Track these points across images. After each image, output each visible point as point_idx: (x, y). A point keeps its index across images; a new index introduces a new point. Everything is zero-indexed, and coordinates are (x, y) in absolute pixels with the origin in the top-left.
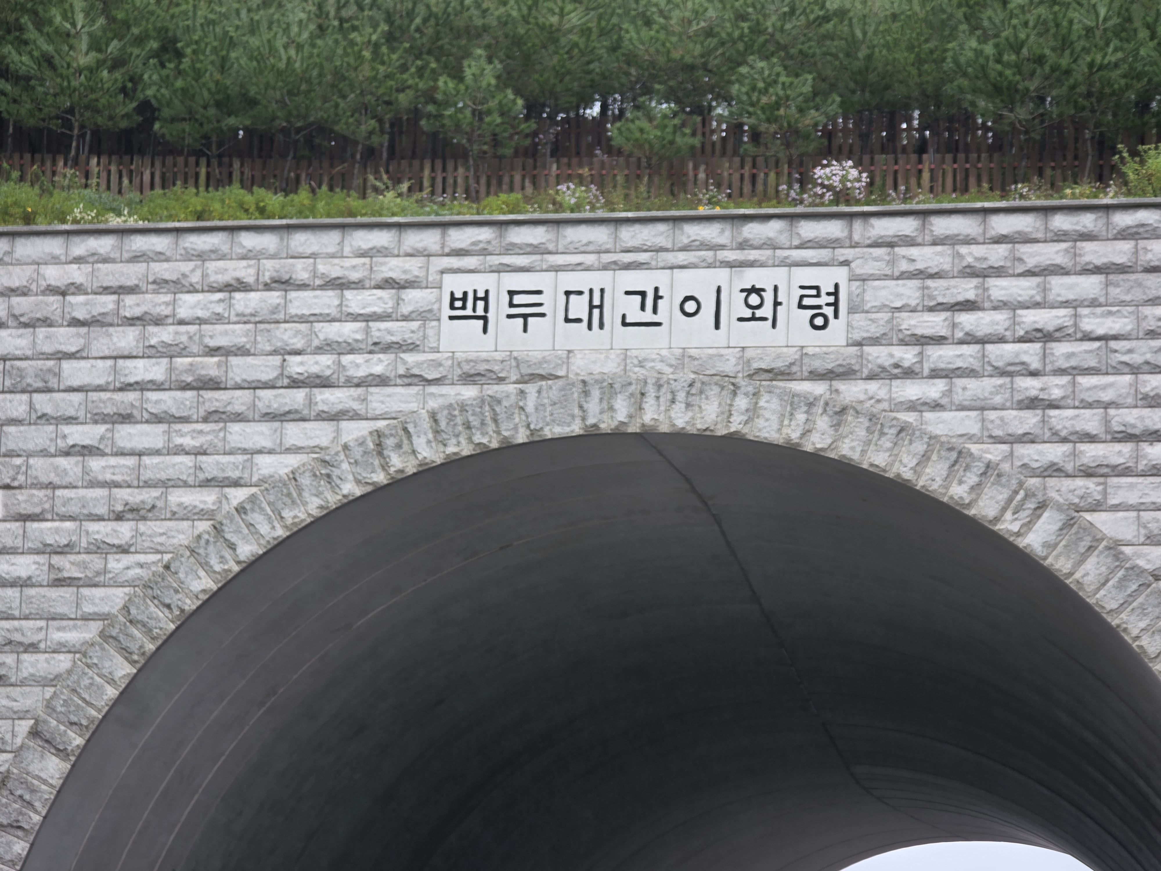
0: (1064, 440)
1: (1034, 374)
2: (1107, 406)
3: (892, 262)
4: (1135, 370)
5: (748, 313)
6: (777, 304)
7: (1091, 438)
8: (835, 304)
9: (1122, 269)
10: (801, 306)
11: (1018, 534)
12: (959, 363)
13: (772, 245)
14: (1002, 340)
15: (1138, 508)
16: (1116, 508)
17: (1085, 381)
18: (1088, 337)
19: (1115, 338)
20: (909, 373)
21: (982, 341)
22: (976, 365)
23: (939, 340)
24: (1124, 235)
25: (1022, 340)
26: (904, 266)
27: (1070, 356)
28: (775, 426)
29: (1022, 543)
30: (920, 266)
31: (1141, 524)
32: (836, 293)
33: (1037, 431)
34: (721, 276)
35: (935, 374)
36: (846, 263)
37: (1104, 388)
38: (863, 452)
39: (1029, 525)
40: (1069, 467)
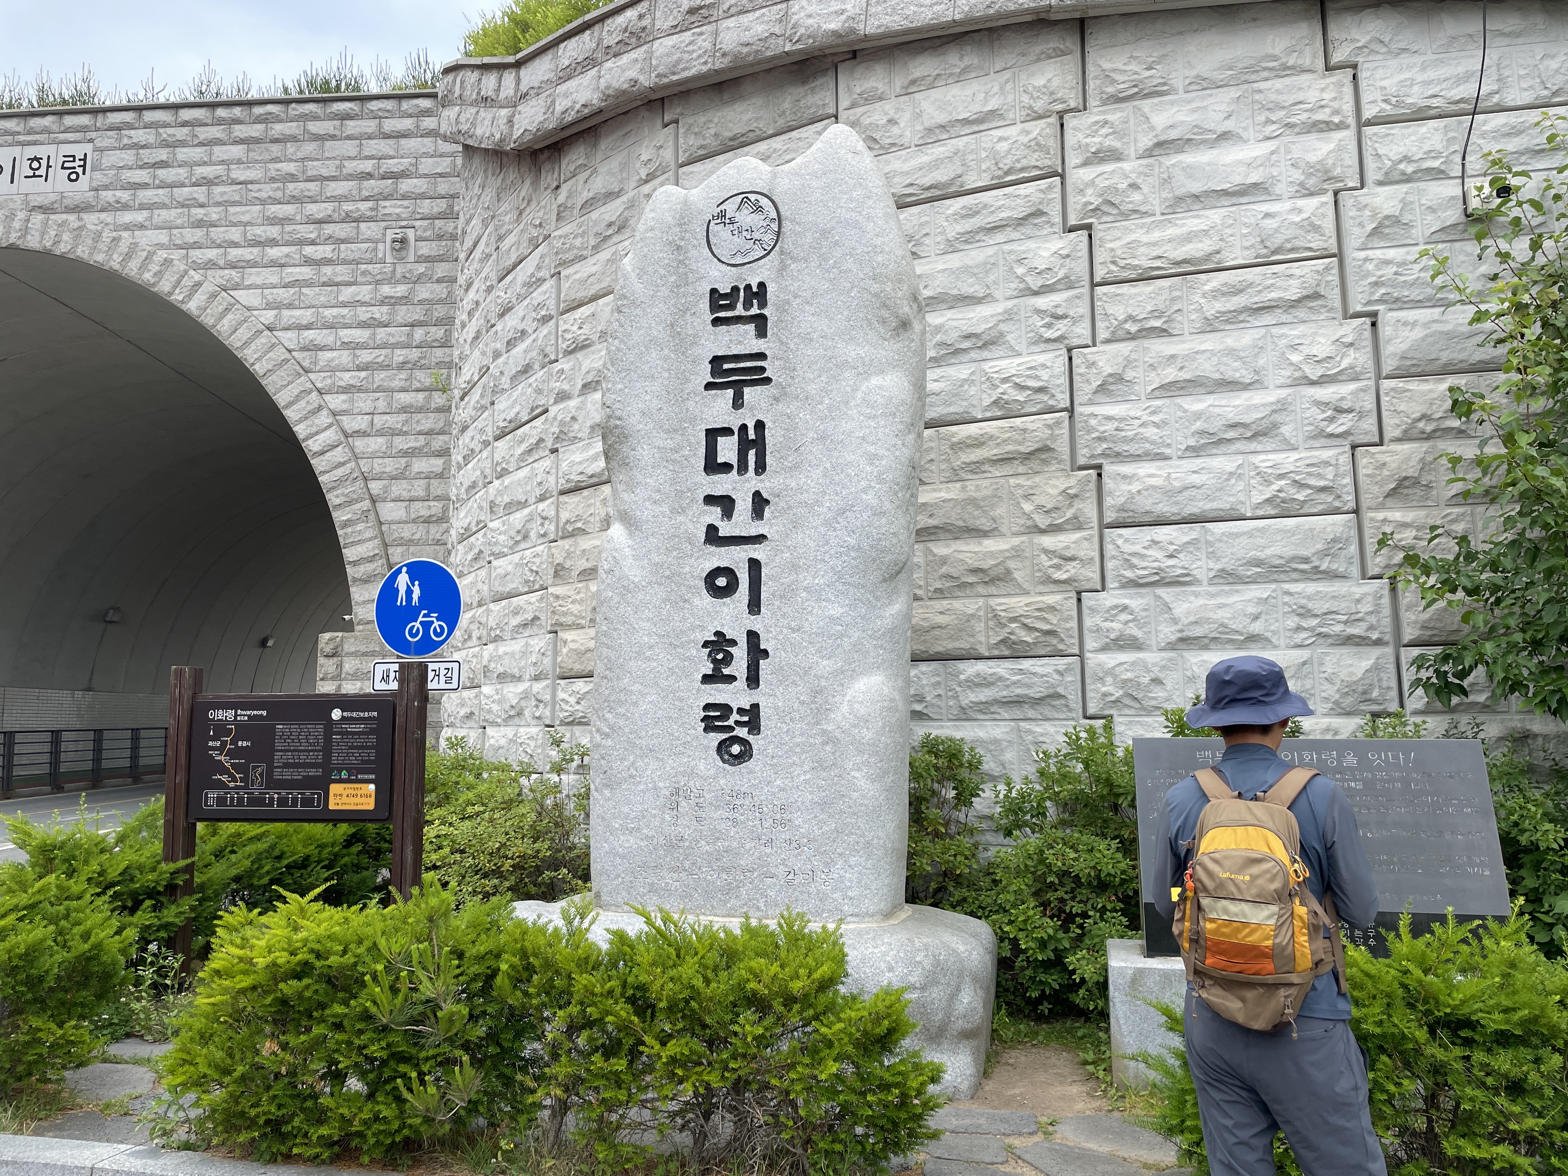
0: (219, 246)
1: (202, 206)
2: (245, 224)
3: (119, 139)
4: (263, 202)
5: (31, 173)
6: (49, 166)
7: (235, 245)
8: (84, 166)
9: (257, 141)
10: (63, 168)
11: (183, 302)
12: (156, 200)
13: (47, 131)
14: (183, 185)
15: (263, 287)
16: (249, 287)
17: (232, 210)
18: (235, 182)
19: (251, 182)
20: (126, 207)
21: (171, 186)
22: (167, 201)
23: (145, 186)
24: (259, 120)
25: (194, 185)
26: (126, 141)
27: (223, 194)
28: (38, 239)
29: (184, 307)
30: (135, 140)
31: (263, 296)
32: (85, 160)
33: (203, 241)
34: (16, 151)
35: (142, 207)
36: (91, 141)
37: (243, 213)
38: (91, 254)
39: (190, 296)
40: (221, 263)
